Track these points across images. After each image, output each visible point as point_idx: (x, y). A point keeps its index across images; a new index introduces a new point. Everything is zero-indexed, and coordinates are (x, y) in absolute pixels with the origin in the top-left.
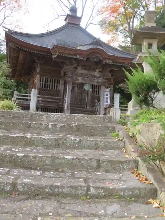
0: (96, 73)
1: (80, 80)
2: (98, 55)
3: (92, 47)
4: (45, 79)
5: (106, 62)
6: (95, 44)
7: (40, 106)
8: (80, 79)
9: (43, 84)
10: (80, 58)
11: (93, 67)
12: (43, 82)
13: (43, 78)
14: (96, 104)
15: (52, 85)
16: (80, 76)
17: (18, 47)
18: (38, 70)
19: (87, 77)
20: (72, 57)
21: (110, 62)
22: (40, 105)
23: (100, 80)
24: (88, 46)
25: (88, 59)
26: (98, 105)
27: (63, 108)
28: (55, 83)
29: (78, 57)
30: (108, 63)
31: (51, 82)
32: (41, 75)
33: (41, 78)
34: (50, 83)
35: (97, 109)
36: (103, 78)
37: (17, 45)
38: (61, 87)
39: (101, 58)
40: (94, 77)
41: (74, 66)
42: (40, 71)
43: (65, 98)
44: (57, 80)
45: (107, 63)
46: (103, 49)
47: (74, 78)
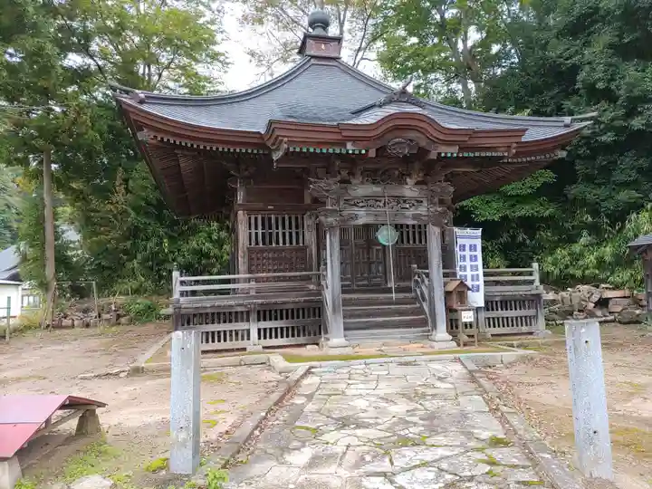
0: (409, 190)
1: (363, 217)
2: (412, 135)
3: (392, 112)
4: (263, 219)
5: (439, 154)
6: (398, 101)
7: (253, 306)
8: (362, 212)
9: (256, 234)
10: (357, 152)
11: (397, 173)
12: (256, 228)
13: (256, 219)
14: (416, 278)
15: (284, 234)
16: (361, 204)
17: (165, 140)
18: (240, 197)
19: (381, 204)
20: (331, 151)
21: (452, 151)
22: (255, 304)
23: (422, 210)
24: (376, 109)
25: (381, 151)
26: (423, 281)
27: (322, 302)
28: (290, 228)
29: (350, 147)
30: (446, 153)
31: (280, 228)
32: (250, 211)
33: (250, 218)
34: (277, 228)
35: (422, 294)
36: (431, 202)
37: (162, 135)
38: (310, 237)
39: (423, 143)
40: (405, 201)
41: (339, 178)
42: (246, 200)
43: (325, 273)
44: (297, 218)
45: (443, 155)
46: (426, 113)
47: (345, 213)
